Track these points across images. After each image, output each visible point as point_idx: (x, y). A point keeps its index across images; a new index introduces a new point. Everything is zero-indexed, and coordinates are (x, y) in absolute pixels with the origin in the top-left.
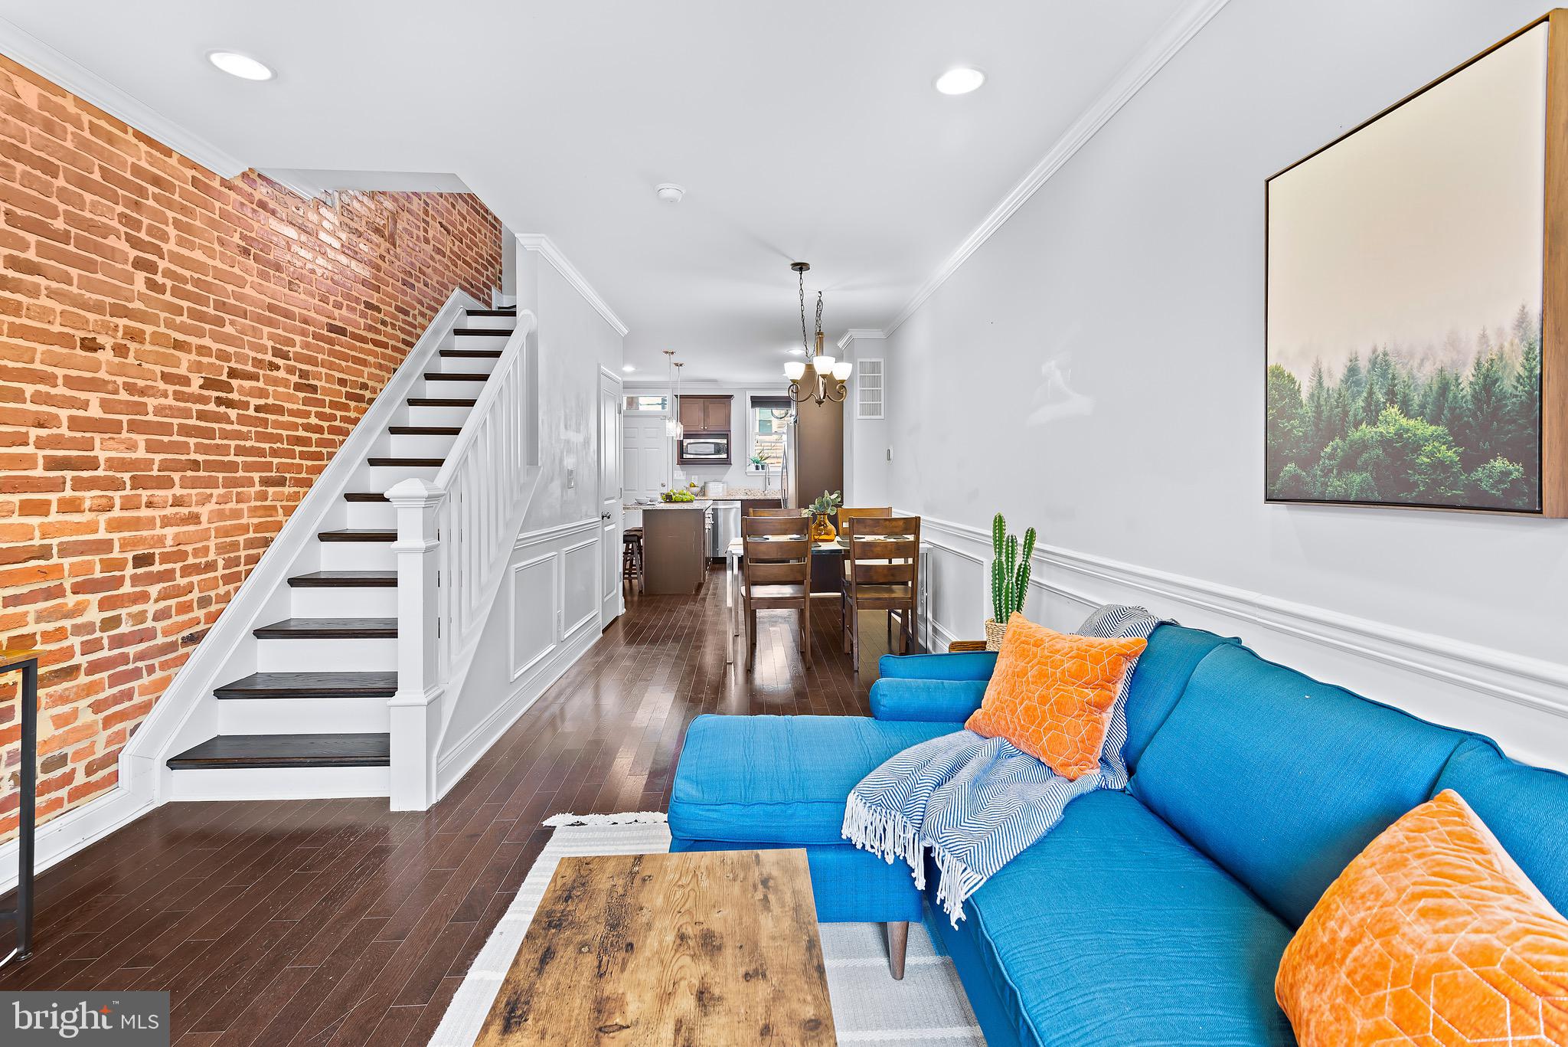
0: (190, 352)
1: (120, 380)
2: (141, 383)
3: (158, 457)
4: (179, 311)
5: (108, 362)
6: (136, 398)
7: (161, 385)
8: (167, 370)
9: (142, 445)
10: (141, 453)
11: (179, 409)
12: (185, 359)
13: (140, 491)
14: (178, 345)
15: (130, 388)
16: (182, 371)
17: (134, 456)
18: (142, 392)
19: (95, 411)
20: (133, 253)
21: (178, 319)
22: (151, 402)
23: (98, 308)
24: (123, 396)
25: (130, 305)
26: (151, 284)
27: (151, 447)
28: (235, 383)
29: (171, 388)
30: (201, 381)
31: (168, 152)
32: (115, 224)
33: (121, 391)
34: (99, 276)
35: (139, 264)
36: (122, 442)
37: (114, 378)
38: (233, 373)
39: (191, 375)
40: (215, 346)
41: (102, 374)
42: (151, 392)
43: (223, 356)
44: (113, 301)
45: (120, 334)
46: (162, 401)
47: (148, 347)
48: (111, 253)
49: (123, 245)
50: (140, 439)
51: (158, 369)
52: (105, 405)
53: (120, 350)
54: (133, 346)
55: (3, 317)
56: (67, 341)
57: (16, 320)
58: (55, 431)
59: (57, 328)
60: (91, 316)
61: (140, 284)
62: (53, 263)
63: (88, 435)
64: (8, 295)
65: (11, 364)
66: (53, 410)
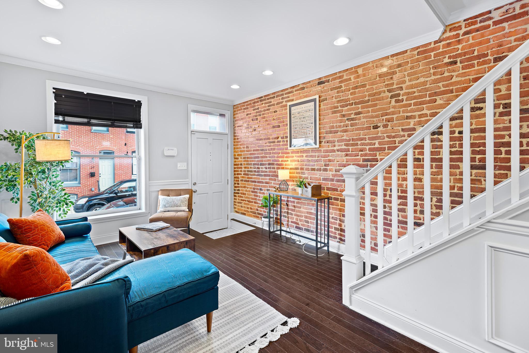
0: (415, 118)
1: (385, 135)
2: (393, 134)
4: (410, 105)
5: (381, 131)
6: (392, 139)
7: (402, 133)
8: (404, 127)
12: (412, 121)
14: (408, 118)
15: (389, 137)
16: (411, 126)
18: (394, 137)
19: (377, 146)
20: (390, 94)
21: (409, 108)
22: (397, 140)
23: (377, 116)
24: (387, 139)
25: (388, 111)
26: (397, 101)
29: (406, 133)
32: (384, 89)
33: (386, 138)
34: (378, 107)
35: (392, 97)
36: (385, 153)
37: (383, 135)
39: (415, 127)
40: (429, 112)
41: (380, 135)
42: (397, 136)
44: (381, 112)
45: (384, 121)
46: (402, 138)
47: (395, 122)
48: (383, 99)
49: (387, 94)
51: (400, 128)
52: (379, 143)
53: (385, 126)
54: (389, 123)
55: (353, 127)
56: (369, 128)
57: (356, 127)
58: (365, 152)
59: (366, 126)
60: (375, 119)
61: (393, 102)
62: (365, 109)
63: (374, 152)
64: (354, 122)
65: (355, 138)
66: (365, 147)
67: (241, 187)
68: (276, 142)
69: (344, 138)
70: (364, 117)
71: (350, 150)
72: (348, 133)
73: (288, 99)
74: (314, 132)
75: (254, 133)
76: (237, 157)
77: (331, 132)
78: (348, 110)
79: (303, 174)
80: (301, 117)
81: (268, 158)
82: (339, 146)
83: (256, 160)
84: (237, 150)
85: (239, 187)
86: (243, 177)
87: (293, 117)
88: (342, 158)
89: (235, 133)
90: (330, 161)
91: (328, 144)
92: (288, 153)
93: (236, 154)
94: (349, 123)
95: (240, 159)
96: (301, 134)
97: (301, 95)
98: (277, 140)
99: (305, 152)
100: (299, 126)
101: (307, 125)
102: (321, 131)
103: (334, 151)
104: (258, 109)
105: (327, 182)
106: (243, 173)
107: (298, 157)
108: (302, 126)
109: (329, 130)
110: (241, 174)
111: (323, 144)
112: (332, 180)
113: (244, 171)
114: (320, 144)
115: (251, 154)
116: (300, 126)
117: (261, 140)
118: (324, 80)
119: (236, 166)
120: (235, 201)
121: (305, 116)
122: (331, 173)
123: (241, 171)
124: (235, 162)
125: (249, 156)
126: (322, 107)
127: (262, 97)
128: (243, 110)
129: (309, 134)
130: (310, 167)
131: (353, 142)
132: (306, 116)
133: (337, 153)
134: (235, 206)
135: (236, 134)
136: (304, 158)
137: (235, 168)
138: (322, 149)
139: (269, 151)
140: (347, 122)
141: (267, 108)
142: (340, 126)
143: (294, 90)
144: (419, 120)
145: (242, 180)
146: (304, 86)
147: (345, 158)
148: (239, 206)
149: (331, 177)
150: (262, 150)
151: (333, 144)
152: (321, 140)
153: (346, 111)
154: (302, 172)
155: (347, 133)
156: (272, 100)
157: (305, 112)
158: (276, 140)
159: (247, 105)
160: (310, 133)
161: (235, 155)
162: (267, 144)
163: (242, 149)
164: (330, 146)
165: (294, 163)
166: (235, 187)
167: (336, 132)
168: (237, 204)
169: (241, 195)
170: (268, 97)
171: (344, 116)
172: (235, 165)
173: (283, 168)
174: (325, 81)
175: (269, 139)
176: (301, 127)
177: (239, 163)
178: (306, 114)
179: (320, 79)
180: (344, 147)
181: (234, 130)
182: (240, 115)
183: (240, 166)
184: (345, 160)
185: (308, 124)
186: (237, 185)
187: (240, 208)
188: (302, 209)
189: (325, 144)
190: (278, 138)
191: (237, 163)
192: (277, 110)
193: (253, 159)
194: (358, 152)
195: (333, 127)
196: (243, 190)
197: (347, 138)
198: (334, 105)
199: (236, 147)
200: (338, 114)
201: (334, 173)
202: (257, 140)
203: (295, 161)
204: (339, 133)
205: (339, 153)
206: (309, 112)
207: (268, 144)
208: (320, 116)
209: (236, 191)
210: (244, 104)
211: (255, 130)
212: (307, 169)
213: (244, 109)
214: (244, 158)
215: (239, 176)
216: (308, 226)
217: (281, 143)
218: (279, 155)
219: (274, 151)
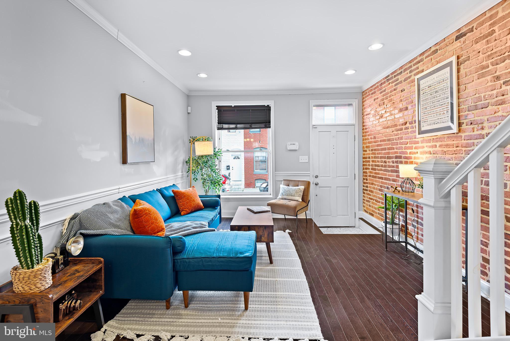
67: (369, 183)
68: (404, 128)
69: (500, 114)
72: (506, 105)
73: (417, 71)
74: (450, 111)
75: (381, 120)
76: (365, 149)
77: (476, 108)
78: (506, 67)
80: (432, 91)
81: (395, 150)
83: (383, 152)
84: (365, 141)
85: (367, 183)
86: (371, 172)
87: (422, 93)
89: (363, 122)
91: (472, 126)
92: (418, 143)
93: (365, 146)
94: (508, 88)
95: (368, 152)
96: (433, 115)
97: (433, 61)
98: (405, 126)
99: (438, 139)
100: (430, 104)
101: (440, 102)
102: (461, 108)
103: (482, 136)
104: (385, 91)
106: (370, 167)
107: (430, 147)
108: (433, 104)
109: (473, 104)
110: (369, 169)
111: (464, 126)
113: (372, 165)
114: (460, 128)
115: (378, 145)
116: (432, 104)
117: (388, 127)
118: (464, 30)
119: (364, 160)
120: (364, 198)
121: (438, 89)
123: (369, 165)
124: (364, 155)
125: (376, 148)
126: (462, 71)
127: (389, 76)
128: (371, 96)
129: (443, 114)
134: (364, 205)
135: (364, 124)
136: (438, 148)
137: (363, 162)
138: (463, 135)
140: (504, 88)
141: (394, 88)
142: (491, 97)
143: (424, 56)
145: (370, 176)
146: (437, 47)
148: (367, 205)
150: (389, 140)
151: (480, 125)
152: (462, 121)
155: (502, 106)
156: (399, 77)
159: (375, 89)
160: (445, 112)
161: (363, 147)
163: (370, 140)
164: (475, 130)
165: (424, 156)
166: (364, 183)
167: (486, 106)
168: (365, 202)
169: (370, 193)
170: (395, 74)
171: (498, 78)
172: (364, 158)
173: (412, 162)
174: (466, 32)
175: (396, 125)
177: (368, 156)
179: (459, 30)
181: (363, 119)
182: (368, 102)
183: (368, 160)
185: (441, 100)
186: (365, 181)
187: (368, 207)
189: (467, 126)
190: (406, 123)
191: (365, 156)
192: (405, 88)
193: (380, 152)
195: (479, 99)
196: (370, 187)
197: (505, 114)
198: (482, 64)
199: (364, 138)
200: (489, 78)
202: (384, 128)
203: (426, 153)
204: (490, 108)
206: (443, 83)
207: (395, 132)
209: (365, 188)
210: (371, 89)
211: (382, 117)
213: (372, 94)
214: (372, 150)
215: (367, 171)
217: (410, 130)
218: (407, 146)
219: (401, 141)
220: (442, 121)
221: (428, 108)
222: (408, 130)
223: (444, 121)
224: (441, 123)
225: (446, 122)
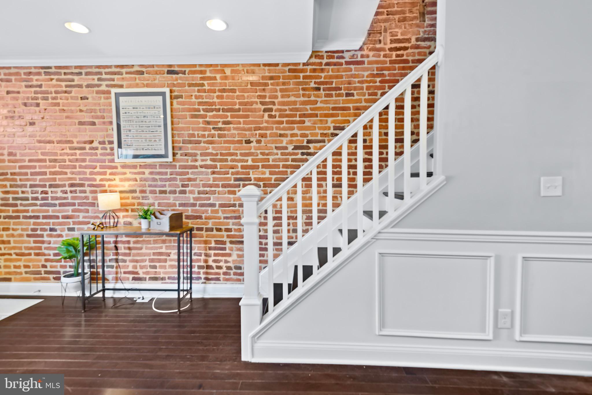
0: (287, 137)
1: (259, 152)
2: (267, 151)
3: (274, 177)
4: (282, 122)
5: (254, 146)
6: (265, 157)
7: (275, 151)
8: (277, 145)
9: (268, 173)
10: (267, 175)
11: (283, 159)
12: (285, 140)
13: (267, 188)
14: (281, 135)
15: (263, 154)
16: (284, 144)
17: (264, 176)
18: (268, 154)
19: (250, 163)
20: (263, 107)
21: (282, 126)
22: (271, 158)
23: (250, 129)
24: (260, 157)
25: (261, 126)
26: (270, 116)
27: (271, 173)
28: (311, 145)
29: (279, 152)
30: (293, 147)
31: (277, 65)
32: (256, 100)
33: (259, 155)
34: (250, 119)
35: (265, 110)
36: (259, 172)
37: (256, 151)
38: (309, 142)
39: (288, 146)
40: (299, 132)
41: (253, 151)
42: (271, 154)
43: (304, 135)
44: (254, 126)
45: (258, 136)
46: (276, 157)
47: (269, 138)
48: (254, 110)
49: (259, 106)
50: (267, 171)
51: (273, 146)
52: (253, 161)
53: (259, 142)
54: (263, 139)
55: (222, 139)
56: (240, 142)
57: (225, 139)
58: (237, 170)
59: (236, 139)
60: (247, 133)
61: (266, 117)
62: (235, 119)
63: (247, 170)
64: (222, 132)
65: (224, 152)
66: (236, 163)
68: (88, 148)
69: (210, 151)
70: (235, 129)
71: (218, 167)
72: (215, 145)
73: (112, 83)
74: (163, 139)
75: (30, 129)
77: (190, 142)
78: (214, 116)
79: (146, 199)
80: (139, 114)
81: (70, 176)
82: (203, 160)
83: (39, 177)
86: (1, 211)
87: (124, 112)
88: (207, 176)
90: (190, 180)
91: (186, 157)
92: (116, 168)
94: (216, 133)
96: (141, 139)
97: (138, 81)
98: (90, 145)
99: (147, 166)
100: (136, 127)
101: (150, 128)
102: (175, 139)
103: (196, 167)
104: (40, 86)
105: (186, 208)
107: (135, 173)
108: (141, 128)
109: (187, 138)
111: (178, 157)
112: (194, 205)
113: (4, 199)
114: (174, 157)
115: (22, 167)
116: (138, 128)
118: (176, 69)
121: (147, 114)
122: (191, 196)
125: (18, 171)
126: (175, 106)
127: (50, 68)
129: (154, 141)
130: (158, 189)
131: (222, 157)
132: (149, 114)
133: (200, 169)
136: (147, 175)
138: (178, 164)
139: (70, 163)
140: (213, 132)
141: (64, 89)
142: (203, 136)
143: (124, 70)
144: (291, 139)
146: (144, 70)
147: (211, 177)
149: (192, 201)
150: (53, 161)
151: (194, 158)
152: (176, 152)
153: (211, 117)
154: (143, 197)
155: (213, 145)
156: (75, 77)
157: (146, 108)
158: (88, 146)
160: (157, 140)
162: (65, 151)
164: (189, 161)
165: (127, 184)
167: (199, 142)
170: (65, 71)
171: (208, 123)
173: (105, 191)
174: (179, 72)
175: (71, 142)
176: (140, 130)
178: (149, 112)
179: (170, 66)
180: (209, 162)
184: (212, 179)
185: (152, 127)
188: (144, 251)
189: (182, 157)
190: (92, 142)
192: (89, 96)
193: (29, 177)
194: (228, 170)
195: (193, 135)
197: (214, 152)
198: (194, 107)
200: (201, 120)
201: (196, 195)
202: (40, 142)
203: (129, 180)
204: (202, 144)
205: (203, 170)
206: (154, 109)
207: (67, 151)
208: (172, 117)
211: (32, 124)
212: (152, 192)
216: (156, 272)
217: (99, 152)
218: (95, 170)
219: (83, 164)
220: (153, 148)
221: (132, 131)
222: (96, 151)
223: (156, 148)
224: (152, 149)
225: (158, 150)
